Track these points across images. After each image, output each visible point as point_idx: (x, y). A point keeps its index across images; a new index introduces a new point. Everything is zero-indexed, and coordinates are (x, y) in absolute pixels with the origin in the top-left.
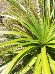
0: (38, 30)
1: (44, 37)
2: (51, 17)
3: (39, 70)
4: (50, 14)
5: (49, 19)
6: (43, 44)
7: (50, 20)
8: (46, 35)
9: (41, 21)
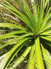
0: (32, 21)
1: (38, 28)
2: (45, 6)
3: (32, 63)
4: (45, 2)
5: (43, 7)
6: (37, 35)
7: (44, 10)
8: (39, 26)
9: (34, 9)
